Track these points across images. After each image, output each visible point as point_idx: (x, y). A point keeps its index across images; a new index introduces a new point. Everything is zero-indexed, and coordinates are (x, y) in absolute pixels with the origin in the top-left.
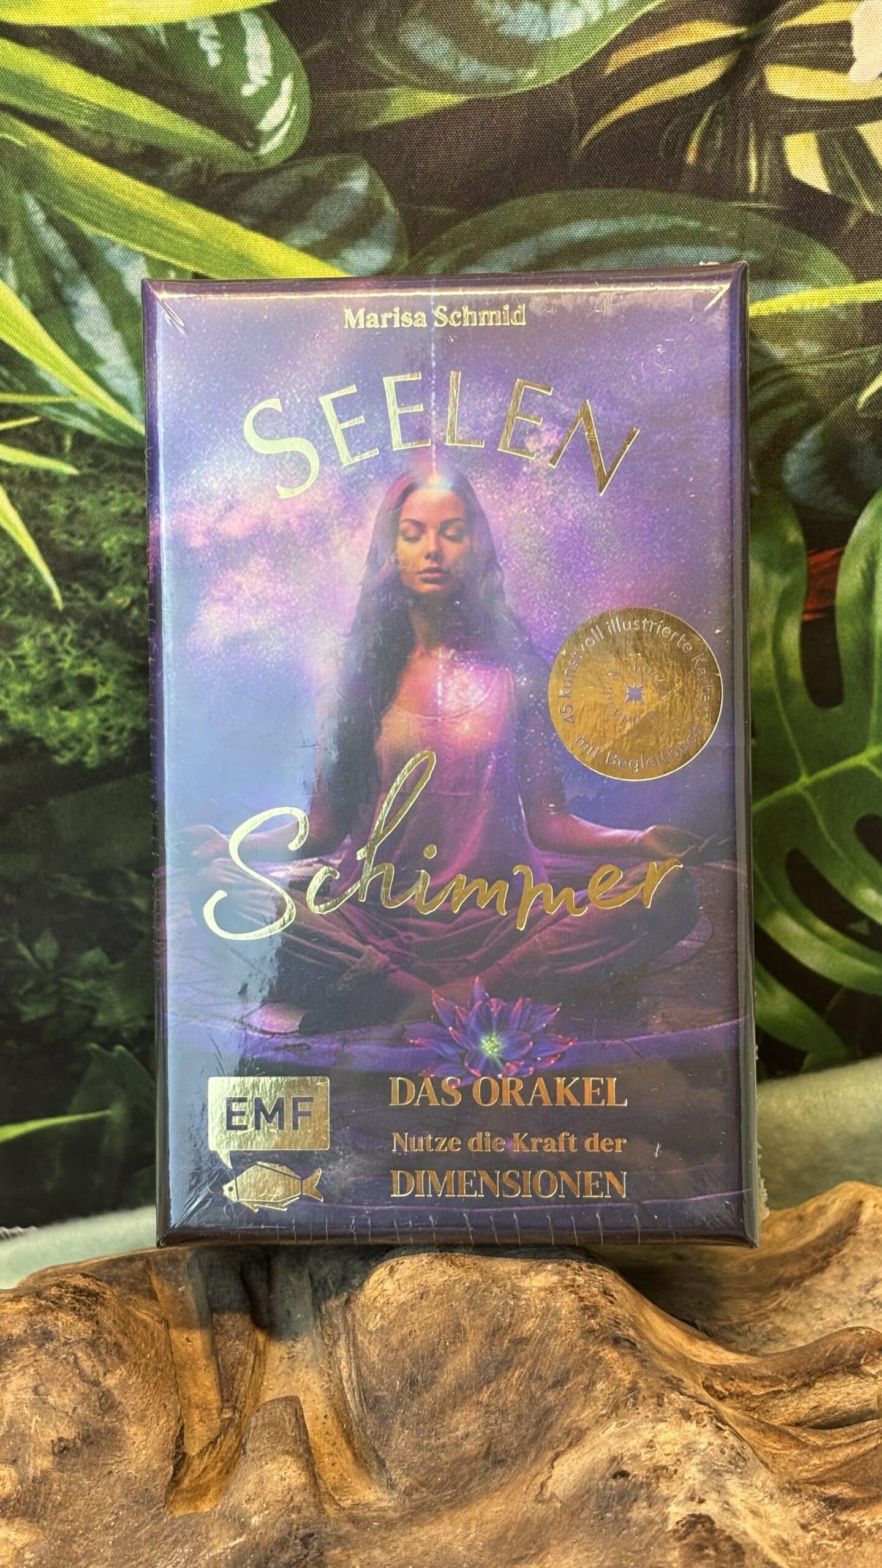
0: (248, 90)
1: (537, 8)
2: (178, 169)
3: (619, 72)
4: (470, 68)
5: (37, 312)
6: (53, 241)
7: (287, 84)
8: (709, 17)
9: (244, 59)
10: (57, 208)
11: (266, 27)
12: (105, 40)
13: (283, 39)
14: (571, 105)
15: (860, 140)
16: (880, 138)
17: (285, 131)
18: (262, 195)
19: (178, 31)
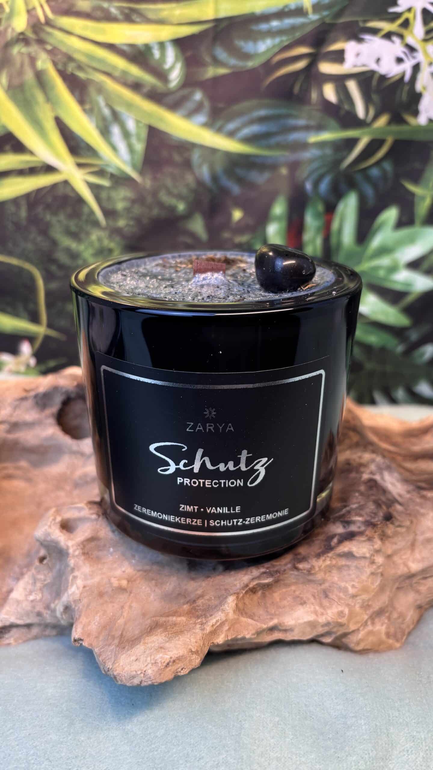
1: (252, 43)
2: (145, 90)
3: (277, 63)
4: (233, 61)
5: (101, 133)
6: (106, 112)
7: (178, 65)
8: (304, 47)
9: (165, 56)
10: (110, 102)
11: (173, 46)
12: (125, 48)
13: (178, 52)
14: (261, 74)
16: (352, 86)
17: (178, 80)
18: (170, 100)
19: (148, 48)
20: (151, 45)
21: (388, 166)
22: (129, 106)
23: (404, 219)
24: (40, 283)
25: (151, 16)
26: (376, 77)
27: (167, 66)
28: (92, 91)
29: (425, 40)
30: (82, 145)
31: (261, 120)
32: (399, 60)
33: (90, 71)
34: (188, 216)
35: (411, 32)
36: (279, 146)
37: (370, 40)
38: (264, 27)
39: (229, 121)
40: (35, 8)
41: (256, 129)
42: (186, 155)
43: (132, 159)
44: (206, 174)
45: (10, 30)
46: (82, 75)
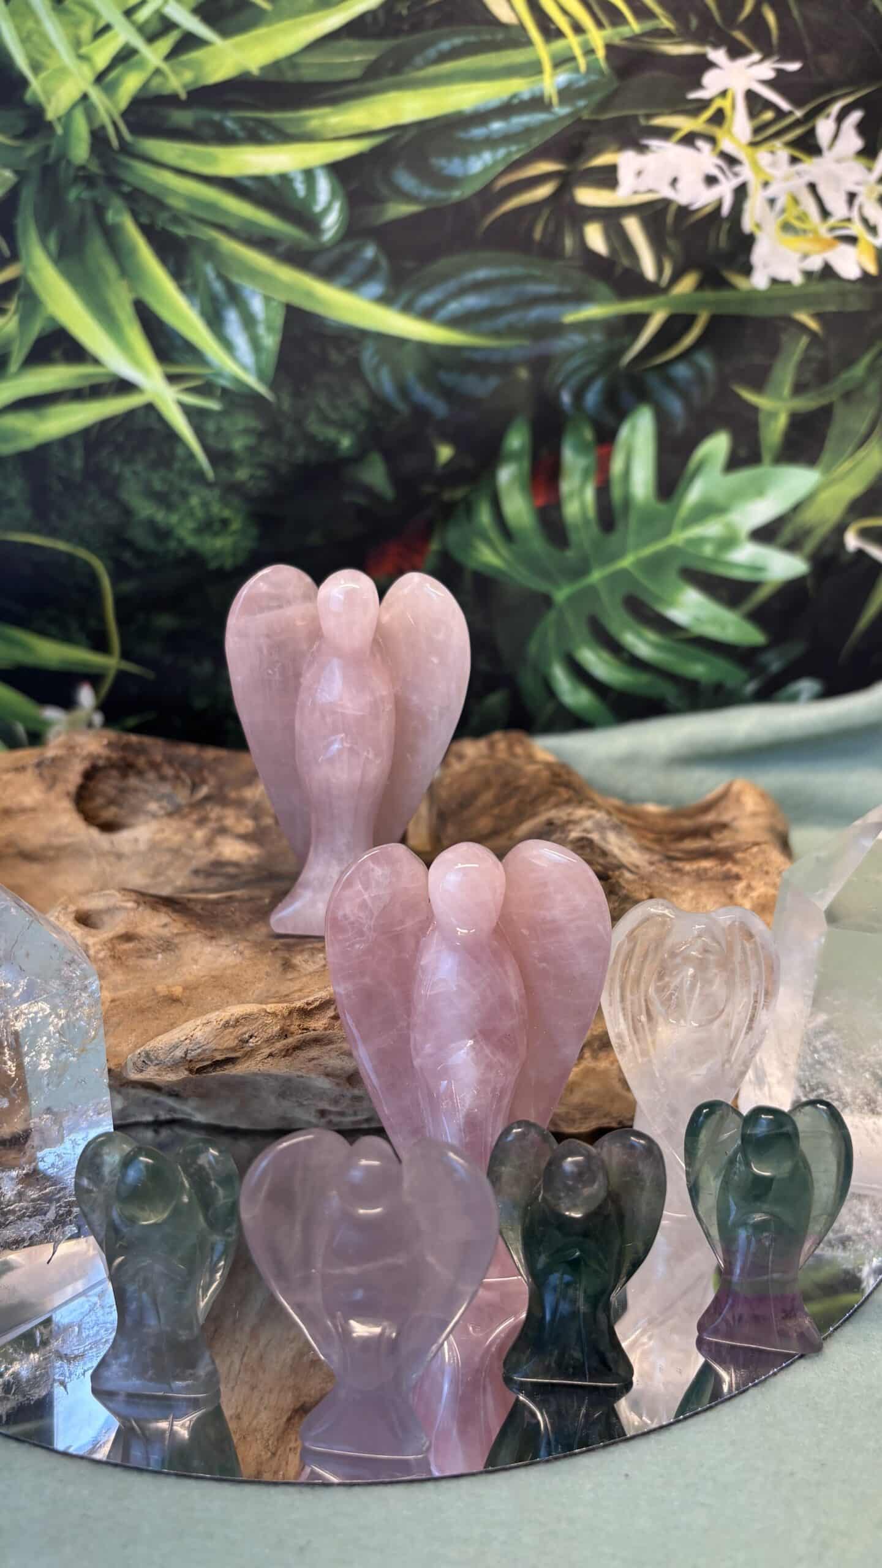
1: (459, 160)
2: (281, 247)
3: (499, 189)
4: (427, 192)
5: (208, 325)
6: (218, 287)
7: (337, 204)
8: (546, 160)
9: (315, 192)
10: (221, 270)
11: (328, 176)
13: (336, 184)
14: (477, 207)
15: (622, 228)
16: (633, 226)
17: (336, 228)
18: (321, 262)
19: (285, 178)
20: (292, 175)
21: (705, 361)
22: (255, 274)
23: (743, 453)
24: (106, 583)
25: (291, 130)
26: (672, 209)
27: (318, 208)
28: (196, 256)
29: (754, 144)
30: (179, 343)
31: (478, 287)
32: (711, 180)
33: (193, 223)
34: (358, 457)
35: (729, 132)
36: (512, 331)
37: (659, 147)
38: (477, 132)
39: (425, 289)
40: (103, 128)
41: (471, 301)
42: (350, 351)
43: (258, 361)
44: (386, 384)
45: (63, 164)
46: (180, 232)
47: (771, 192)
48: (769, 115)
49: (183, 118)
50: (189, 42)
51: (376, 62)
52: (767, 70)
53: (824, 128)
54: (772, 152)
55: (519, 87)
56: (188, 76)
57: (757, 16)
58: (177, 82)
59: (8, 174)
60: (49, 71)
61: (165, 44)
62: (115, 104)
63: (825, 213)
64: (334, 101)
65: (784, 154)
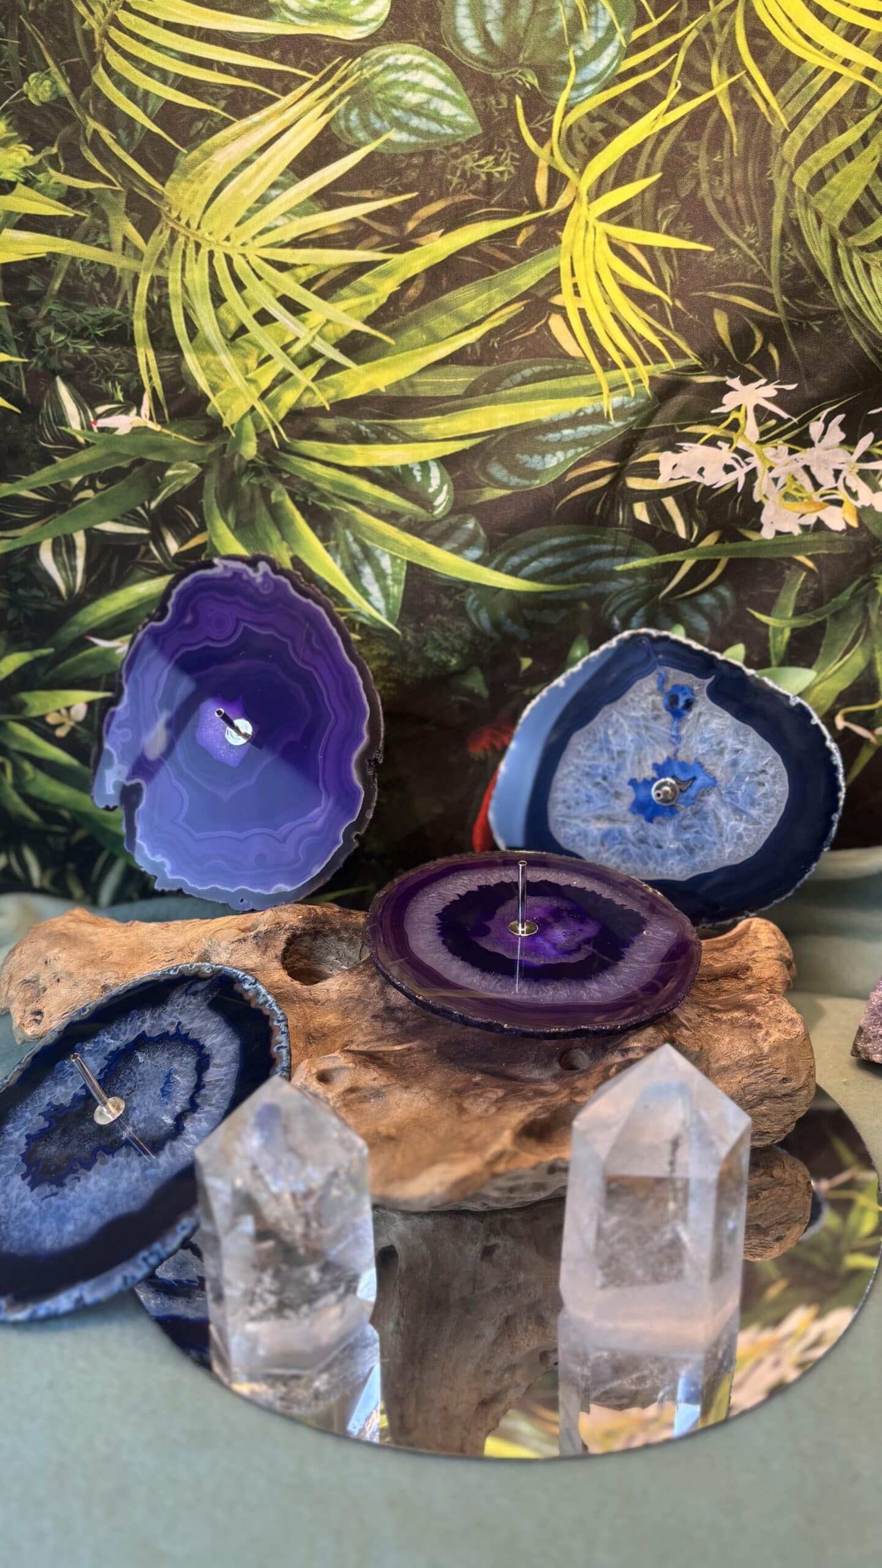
0: (431, 490)
1: (539, 457)
2: (403, 520)
3: (570, 480)
4: (514, 480)
5: (348, 576)
6: (355, 548)
7: (445, 488)
8: (605, 459)
9: (429, 478)
10: (359, 536)
11: (438, 466)
12: (379, 471)
13: (445, 472)
14: (552, 493)
15: (662, 504)
16: (669, 503)
17: (444, 505)
18: (435, 531)
19: (406, 469)
20: (411, 466)
21: (725, 592)
22: (383, 539)
25: (411, 433)
26: (701, 487)
28: (339, 524)
29: (762, 443)
31: (553, 551)
32: (729, 469)
33: (335, 499)
34: (463, 672)
35: (743, 435)
36: (578, 578)
37: (690, 448)
38: (553, 436)
39: (512, 553)
40: (267, 431)
41: (548, 561)
42: (457, 597)
43: (387, 604)
44: (484, 619)
45: (237, 458)
46: (327, 506)
47: (774, 474)
48: (773, 422)
49: (327, 425)
50: (332, 367)
51: (474, 382)
52: (771, 391)
53: (815, 428)
54: (776, 448)
55: (585, 404)
56: (332, 393)
57: (764, 352)
58: (321, 399)
59: (195, 466)
60: (224, 391)
61: (313, 369)
62: (276, 415)
63: (817, 485)
64: (443, 412)
65: (784, 448)
